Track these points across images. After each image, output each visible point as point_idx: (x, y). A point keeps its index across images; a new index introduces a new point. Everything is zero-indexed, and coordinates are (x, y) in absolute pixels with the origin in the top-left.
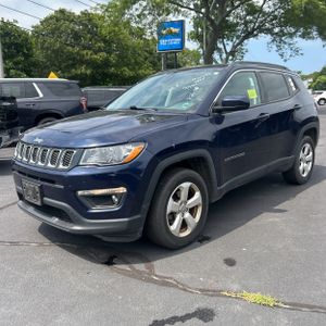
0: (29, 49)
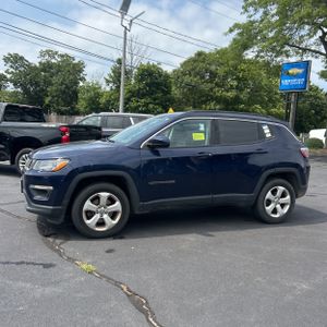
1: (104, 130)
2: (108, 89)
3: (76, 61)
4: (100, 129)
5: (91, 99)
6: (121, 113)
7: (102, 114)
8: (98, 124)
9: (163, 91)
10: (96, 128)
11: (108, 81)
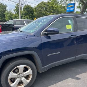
0: (33, 12)
1: (15, 25)
2: (15, 13)
3: (4, 5)
4: (13, 25)
5: (9, 16)
6: (20, 20)
7: (13, 20)
8: (13, 24)
9: (32, 13)
10: (12, 25)
11: (14, 11)
